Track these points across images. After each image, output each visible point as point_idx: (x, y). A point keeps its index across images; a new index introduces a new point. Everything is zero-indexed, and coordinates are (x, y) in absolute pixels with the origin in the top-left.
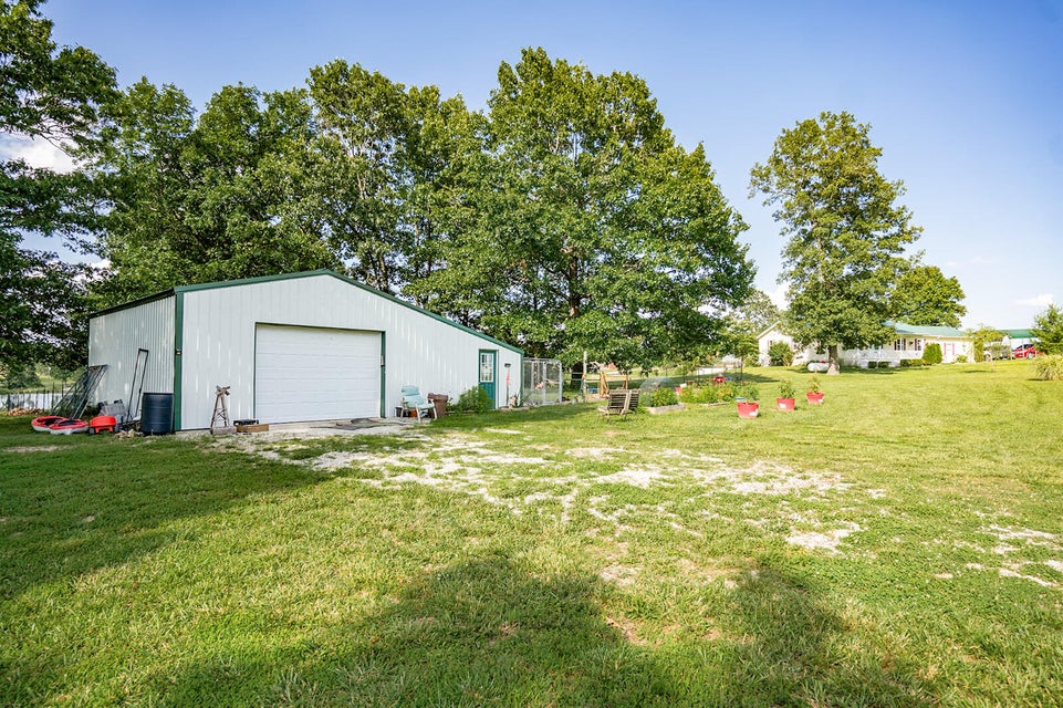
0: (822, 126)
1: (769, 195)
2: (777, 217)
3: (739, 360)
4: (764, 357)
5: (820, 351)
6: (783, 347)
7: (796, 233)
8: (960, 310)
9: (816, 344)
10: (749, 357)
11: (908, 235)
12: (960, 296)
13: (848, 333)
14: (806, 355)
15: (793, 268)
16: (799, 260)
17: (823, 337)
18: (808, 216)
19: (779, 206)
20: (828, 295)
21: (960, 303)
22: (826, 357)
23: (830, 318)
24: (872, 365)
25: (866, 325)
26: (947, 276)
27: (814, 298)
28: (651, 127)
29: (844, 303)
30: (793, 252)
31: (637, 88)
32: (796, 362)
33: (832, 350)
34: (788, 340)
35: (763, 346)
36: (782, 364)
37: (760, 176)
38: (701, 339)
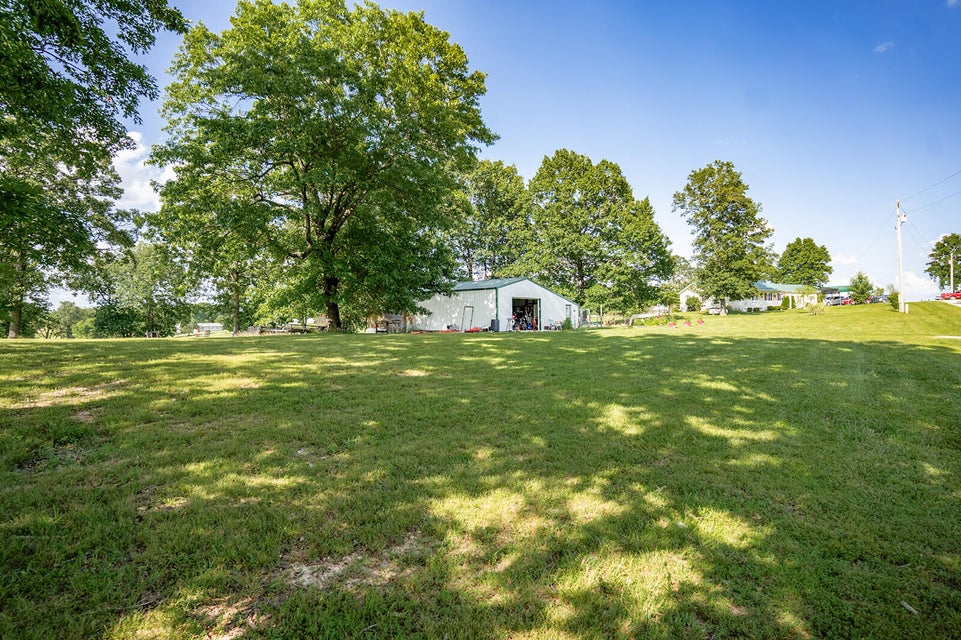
0: (716, 168)
1: (684, 210)
2: (689, 222)
3: (667, 308)
4: (683, 305)
5: (716, 302)
6: (695, 300)
7: (700, 232)
8: (829, 270)
9: (713, 297)
10: (674, 306)
11: (766, 233)
12: (828, 259)
13: (731, 291)
14: (708, 304)
15: (699, 253)
16: (703, 247)
17: (717, 293)
18: (707, 222)
19: (690, 216)
20: (719, 269)
21: (828, 264)
22: (719, 305)
23: (720, 283)
24: (749, 310)
25: (741, 286)
26: (818, 245)
27: (711, 270)
28: (623, 189)
29: (726, 275)
30: (698, 243)
31: (616, 169)
32: (703, 309)
33: (723, 301)
34: (697, 295)
35: (683, 299)
36: (694, 310)
37: (679, 199)
38: (648, 297)
